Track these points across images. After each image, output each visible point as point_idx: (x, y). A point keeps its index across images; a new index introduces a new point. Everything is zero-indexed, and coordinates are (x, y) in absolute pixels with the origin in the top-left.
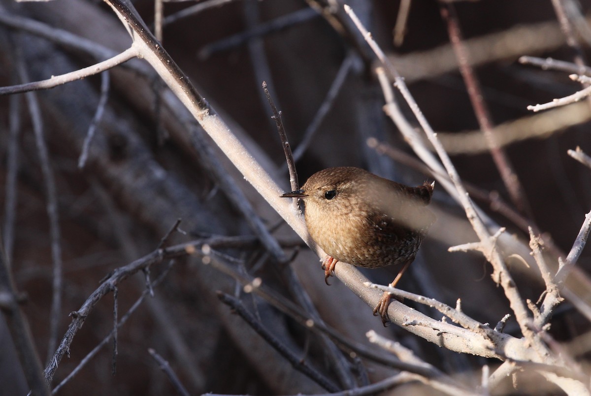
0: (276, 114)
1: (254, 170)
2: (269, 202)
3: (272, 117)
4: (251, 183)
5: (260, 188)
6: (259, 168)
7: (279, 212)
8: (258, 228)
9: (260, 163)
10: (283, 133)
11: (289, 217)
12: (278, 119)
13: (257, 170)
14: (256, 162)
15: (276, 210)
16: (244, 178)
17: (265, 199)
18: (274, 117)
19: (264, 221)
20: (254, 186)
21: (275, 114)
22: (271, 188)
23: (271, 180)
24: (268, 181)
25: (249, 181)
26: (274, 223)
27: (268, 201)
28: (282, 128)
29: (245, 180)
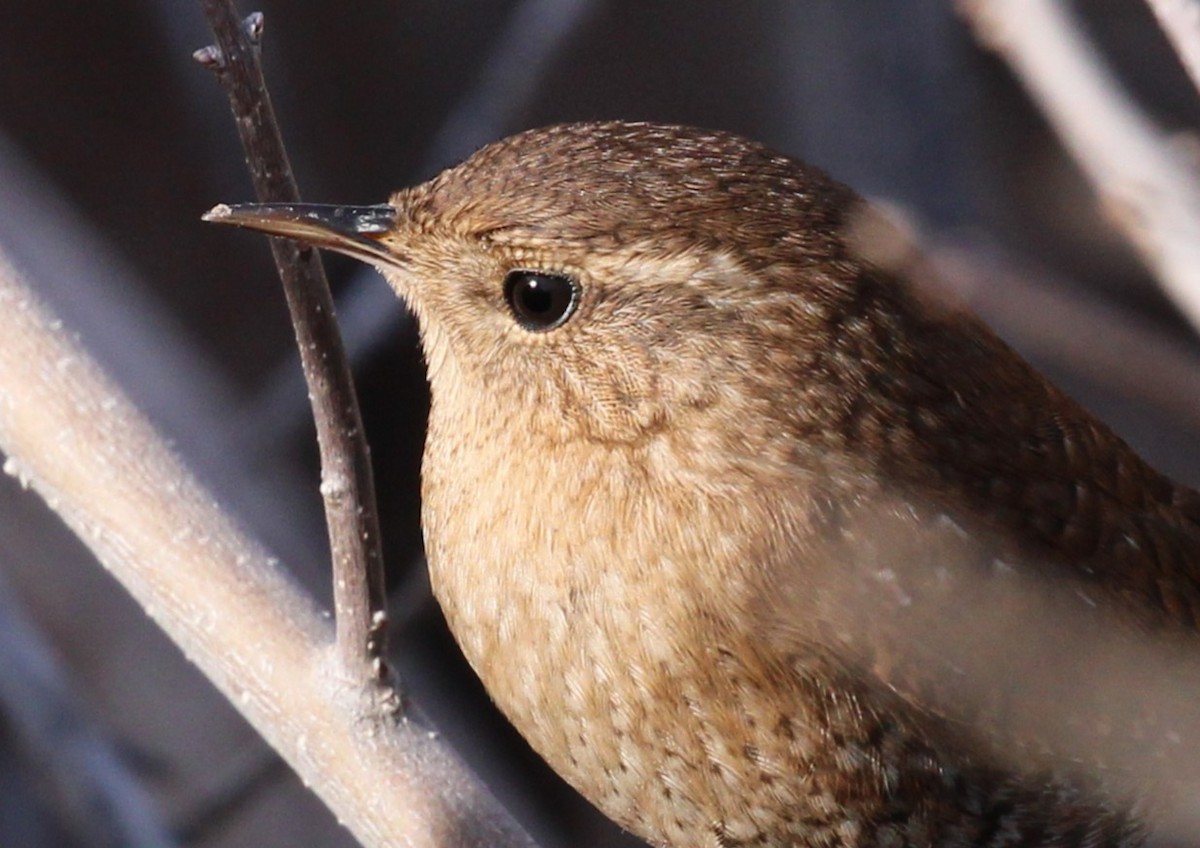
0: (230, 33)
1: (73, 415)
2: (178, 635)
3: (200, 55)
4: (53, 503)
5: (117, 538)
6: (109, 403)
7: (244, 702)
8: (102, 806)
9: (118, 372)
10: (274, 164)
11: (313, 735)
12: (240, 69)
13: (97, 415)
14: (86, 362)
15: (222, 685)
16: (9, 468)
17: (151, 610)
18: (214, 52)
19: (146, 765)
20: (76, 522)
21: (221, 32)
22: (191, 539)
23: (190, 482)
24: (171, 488)
25: (42, 488)
26: (214, 776)
27: (166, 626)
28: (265, 130)
29: (12, 483)
